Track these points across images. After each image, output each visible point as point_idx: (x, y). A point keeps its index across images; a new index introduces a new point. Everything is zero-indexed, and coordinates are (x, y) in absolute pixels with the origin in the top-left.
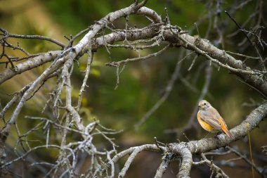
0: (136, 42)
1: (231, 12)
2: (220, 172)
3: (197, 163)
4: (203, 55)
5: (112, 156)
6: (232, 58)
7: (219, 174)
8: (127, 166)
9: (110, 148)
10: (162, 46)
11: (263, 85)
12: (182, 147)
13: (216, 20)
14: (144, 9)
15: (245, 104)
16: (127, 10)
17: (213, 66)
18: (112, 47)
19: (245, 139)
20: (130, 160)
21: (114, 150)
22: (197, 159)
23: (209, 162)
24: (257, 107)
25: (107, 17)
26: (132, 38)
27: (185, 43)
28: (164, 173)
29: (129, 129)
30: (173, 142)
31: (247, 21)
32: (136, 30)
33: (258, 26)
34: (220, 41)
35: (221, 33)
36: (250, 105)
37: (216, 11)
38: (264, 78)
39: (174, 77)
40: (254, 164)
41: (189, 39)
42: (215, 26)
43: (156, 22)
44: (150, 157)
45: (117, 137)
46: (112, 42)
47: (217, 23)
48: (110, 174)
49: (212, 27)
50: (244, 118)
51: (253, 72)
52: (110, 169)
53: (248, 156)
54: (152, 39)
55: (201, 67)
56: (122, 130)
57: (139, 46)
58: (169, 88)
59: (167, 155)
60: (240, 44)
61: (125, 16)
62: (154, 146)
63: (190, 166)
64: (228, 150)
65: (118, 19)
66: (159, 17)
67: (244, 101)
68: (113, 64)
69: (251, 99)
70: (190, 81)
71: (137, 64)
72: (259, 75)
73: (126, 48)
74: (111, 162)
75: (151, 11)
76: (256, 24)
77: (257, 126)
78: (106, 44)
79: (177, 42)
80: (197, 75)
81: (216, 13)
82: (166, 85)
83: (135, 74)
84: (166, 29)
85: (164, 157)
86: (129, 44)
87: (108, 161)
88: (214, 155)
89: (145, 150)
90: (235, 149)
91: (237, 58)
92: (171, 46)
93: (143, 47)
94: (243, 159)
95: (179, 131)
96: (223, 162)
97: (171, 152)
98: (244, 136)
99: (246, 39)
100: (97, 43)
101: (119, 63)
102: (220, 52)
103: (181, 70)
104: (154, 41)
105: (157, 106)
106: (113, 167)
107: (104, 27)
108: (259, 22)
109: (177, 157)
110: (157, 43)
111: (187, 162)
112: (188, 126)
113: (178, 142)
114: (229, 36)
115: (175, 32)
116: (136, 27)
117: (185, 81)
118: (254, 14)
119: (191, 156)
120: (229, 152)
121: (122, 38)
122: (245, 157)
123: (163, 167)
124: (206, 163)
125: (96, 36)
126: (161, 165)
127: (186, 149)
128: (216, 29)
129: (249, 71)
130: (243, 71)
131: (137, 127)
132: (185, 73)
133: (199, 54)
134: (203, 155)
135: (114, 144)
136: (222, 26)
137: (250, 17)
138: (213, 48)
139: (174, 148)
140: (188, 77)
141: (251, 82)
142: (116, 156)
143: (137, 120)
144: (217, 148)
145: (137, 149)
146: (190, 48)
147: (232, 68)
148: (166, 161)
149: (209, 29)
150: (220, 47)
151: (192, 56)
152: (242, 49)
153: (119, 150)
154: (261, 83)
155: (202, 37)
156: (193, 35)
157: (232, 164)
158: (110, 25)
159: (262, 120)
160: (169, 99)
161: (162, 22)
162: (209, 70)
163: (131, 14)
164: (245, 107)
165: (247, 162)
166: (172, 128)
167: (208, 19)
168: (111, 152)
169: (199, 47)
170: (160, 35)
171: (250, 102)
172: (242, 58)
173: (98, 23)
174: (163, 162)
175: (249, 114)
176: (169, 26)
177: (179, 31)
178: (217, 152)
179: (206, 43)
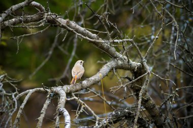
0: (29, 24)
1: (89, 4)
2: (84, 104)
3: (69, 99)
4: (72, 31)
5: (15, 96)
6: (90, 33)
7: (83, 106)
8: (25, 102)
9: (14, 91)
10: (46, 26)
11: (110, 49)
12: (60, 89)
13: (79, 9)
14: (34, 3)
15: (99, 62)
16: (23, 3)
17: (78, 38)
18: (14, 28)
19: (99, 84)
20: (27, 98)
21: (17, 92)
22: (69, 97)
23: (77, 98)
24: (106, 63)
25: (11, 8)
26: (26, 21)
27: (60, 24)
28: (48, 106)
29: (26, 79)
30: (54, 86)
31: (99, 9)
32: (29, 16)
33: (106, 13)
34: (82, 22)
35: (82, 17)
36: (102, 62)
37: (79, 3)
38: (110, 45)
39: (54, 45)
40: (105, 99)
41: (63, 21)
42: (79, 13)
43: (41, 11)
44: (40, 96)
45: (19, 84)
46: (14, 24)
47: (80, 11)
48: (14, 107)
49: (77, 13)
50: (98, 70)
51: (103, 41)
52: (14, 104)
53: (101, 94)
54: (39, 22)
55: (70, 39)
56: (22, 79)
57: (31, 27)
58: (50, 53)
59: (50, 95)
60: (95, 24)
61: (22, 7)
62: (42, 89)
63: (65, 102)
64: (89, 90)
65: (17, 9)
66: (44, 8)
67: (98, 60)
68: (15, 38)
69: (103, 59)
70: (64, 48)
71: (30, 37)
72: (107, 43)
73: (23, 27)
74: (15, 100)
75: (38, 4)
76: (105, 11)
77: (107, 75)
78: (10, 25)
79: (55, 23)
80: (68, 44)
81: (79, 5)
82: (49, 51)
83: (29, 44)
84: (48, 15)
85: (48, 96)
86: (25, 25)
87: (13, 99)
88: (80, 94)
89: (36, 92)
90: (93, 90)
91: (93, 32)
92: (52, 26)
93: (34, 27)
94: (98, 96)
95: (58, 79)
96: (86, 98)
97: (52, 92)
98: (98, 82)
99: (99, 21)
100: (5, 25)
101: (18, 37)
102: (82, 29)
103: (58, 41)
104: (41, 23)
105: (43, 64)
106: (16, 103)
107: (9, 15)
108: (107, 10)
109: (56, 96)
110: (43, 24)
111: (63, 99)
112: (63, 76)
113: (57, 86)
114: (88, 19)
115: (54, 17)
116: (29, 15)
117: (61, 48)
118: (103, 5)
119: (65, 95)
120: (89, 92)
121: (20, 21)
122: (99, 95)
123: (48, 102)
124: (75, 99)
125: (4, 20)
126: (47, 101)
127: (62, 91)
128: (79, 15)
129: (101, 40)
130: (97, 41)
131: (31, 77)
132: (60, 43)
133: (69, 31)
134: (73, 94)
135: (16, 89)
136: (83, 13)
137: (101, 6)
138: (78, 27)
139: (54, 90)
140: (63, 45)
141: (102, 48)
142: (18, 96)
143: (30, 73)
144: (82, 89)
145: (31, 91)
146: (63, 27)
147: (90, 39)
148: (49, 98)
149: (75, 15)
150: (82, 26)
151: (65, 32)
152: (96, 27)
153: (20, 92)
154: (109, 48)
155: (71, 19)
156: (65, 19)
157: (91, 99)
158: (12, 14)
159: (110, 71)
160: (51, 59)
161: (45, 11)
162: (76, 40)
163: (26, 6)
164: (99, 63)
165: (100, 98)
166: (53, 77)
167: (74, 8)
168: (15, 93)
169: (69, 26)
170: (44, 19)
171: (101, 60)
172: (96, 33)
173: (5, 13)
174: (48, 99)
175: (101, 68)
176: (50, 13)
177: (56, 16)
178: (82, 92)
179: (73, 24)
